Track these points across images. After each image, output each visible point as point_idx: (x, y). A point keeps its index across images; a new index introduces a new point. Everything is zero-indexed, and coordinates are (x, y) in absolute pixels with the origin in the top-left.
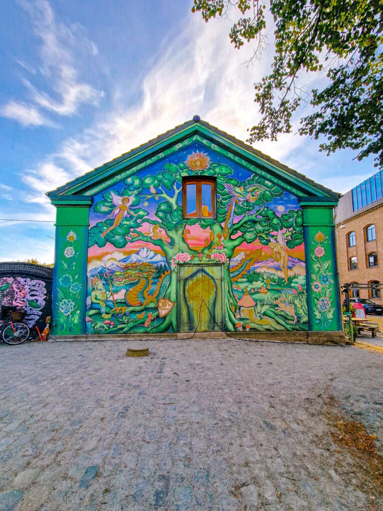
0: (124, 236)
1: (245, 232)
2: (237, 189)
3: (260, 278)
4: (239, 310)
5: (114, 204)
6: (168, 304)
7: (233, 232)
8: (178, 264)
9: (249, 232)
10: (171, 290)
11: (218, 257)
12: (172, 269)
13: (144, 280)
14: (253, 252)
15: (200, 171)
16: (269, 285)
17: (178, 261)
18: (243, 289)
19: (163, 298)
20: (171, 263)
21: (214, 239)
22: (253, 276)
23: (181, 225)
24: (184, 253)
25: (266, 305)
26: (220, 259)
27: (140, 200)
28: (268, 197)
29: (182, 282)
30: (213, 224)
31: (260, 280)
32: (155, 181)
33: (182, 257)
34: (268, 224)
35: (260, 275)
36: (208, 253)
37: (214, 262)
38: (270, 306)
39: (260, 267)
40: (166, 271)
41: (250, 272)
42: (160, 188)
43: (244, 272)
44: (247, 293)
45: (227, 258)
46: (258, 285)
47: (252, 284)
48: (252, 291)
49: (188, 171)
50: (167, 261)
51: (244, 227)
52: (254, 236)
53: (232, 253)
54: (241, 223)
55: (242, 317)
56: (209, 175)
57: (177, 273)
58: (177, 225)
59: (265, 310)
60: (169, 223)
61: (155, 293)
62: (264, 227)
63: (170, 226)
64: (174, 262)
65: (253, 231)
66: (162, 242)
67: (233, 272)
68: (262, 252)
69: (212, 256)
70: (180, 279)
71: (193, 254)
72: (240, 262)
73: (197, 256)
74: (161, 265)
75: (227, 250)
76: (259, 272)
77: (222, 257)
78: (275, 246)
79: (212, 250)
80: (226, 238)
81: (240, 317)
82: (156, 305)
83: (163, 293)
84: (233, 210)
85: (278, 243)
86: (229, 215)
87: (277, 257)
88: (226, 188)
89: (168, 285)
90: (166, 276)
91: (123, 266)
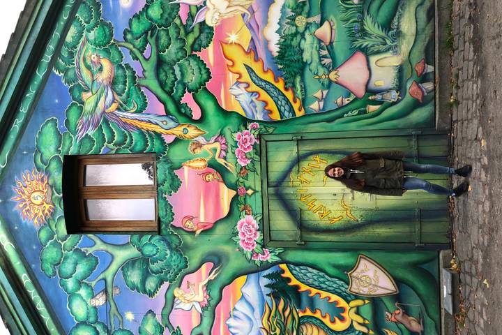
1: (185, 86)
2: (88, 107)
3: (294, 43)
4: (375, 92)
6: (362, 271)
7: (185, 115)
8: (263, 246)
9: (183, 75)
10: (329, 264)
11: (245, 149)
12: (277, 259)
13: (304, 327)
14: (231, 63)
15: (53, 194)
16: (311, 20)
17: (256, 245)
18: (323, 84)
19: (349, 285)
20: (262, 262)
21: (204, 160)
22: (289, 60)
23: (174, 238)
24: (238, 229)
25: (362, 24)
26: (249, 144)
27: (123, 330)
28: (101, 33)
29: (308, 236)
30: (169, 163)
31: (299, 44)
32: (79, 295)
33: (247, 236)
34: (163, 29)
35: (285, 43)
36: (235, 174)
37: (257, 158)
38: (366, 13)
39: (267, 42)
40: (282, 275)
41: (279, 70)
42: (93, 284)
43: (280, 86)
44: (332, 76)
45: (246, 129)
46: (312, 48)
47: (309, 62)
48: (327, 61)
49: (54, 220)
50: (257, 270)
51: (172, 88)
52: (193, 63)
53: (235, 115)
54: (164, 96)
55: (394, 85)
56: (60, 172)
57: (286, 249)
58: (174, 246)
59: (376, 25)
60: (169, 266)
61: (336, 302)
62: (170, 39)
63: (176, 263)
64: (260, 256)
65: (180, 66)
66: (213, 284)
67: (280, 111)
68: (230, 42)
69: (243, 165)
70: (301, 241)
71: (240, 210)
72: (256, 95)
73: (245, 199)
74: (266, 286)
75: (228, 127)
76: (279, 46)
77: (245, 139)
78: (215, 10)
79: (230, 164)
80: (201, 131)
81: (395, 91)
82: (367, 302)
83: (336, 283)
84: (135, 115)
85: (208, 3)
86: (145, 125)
87: (242, 4)
88: (87, 134)
89: (315, 271)
90: (293, 274)
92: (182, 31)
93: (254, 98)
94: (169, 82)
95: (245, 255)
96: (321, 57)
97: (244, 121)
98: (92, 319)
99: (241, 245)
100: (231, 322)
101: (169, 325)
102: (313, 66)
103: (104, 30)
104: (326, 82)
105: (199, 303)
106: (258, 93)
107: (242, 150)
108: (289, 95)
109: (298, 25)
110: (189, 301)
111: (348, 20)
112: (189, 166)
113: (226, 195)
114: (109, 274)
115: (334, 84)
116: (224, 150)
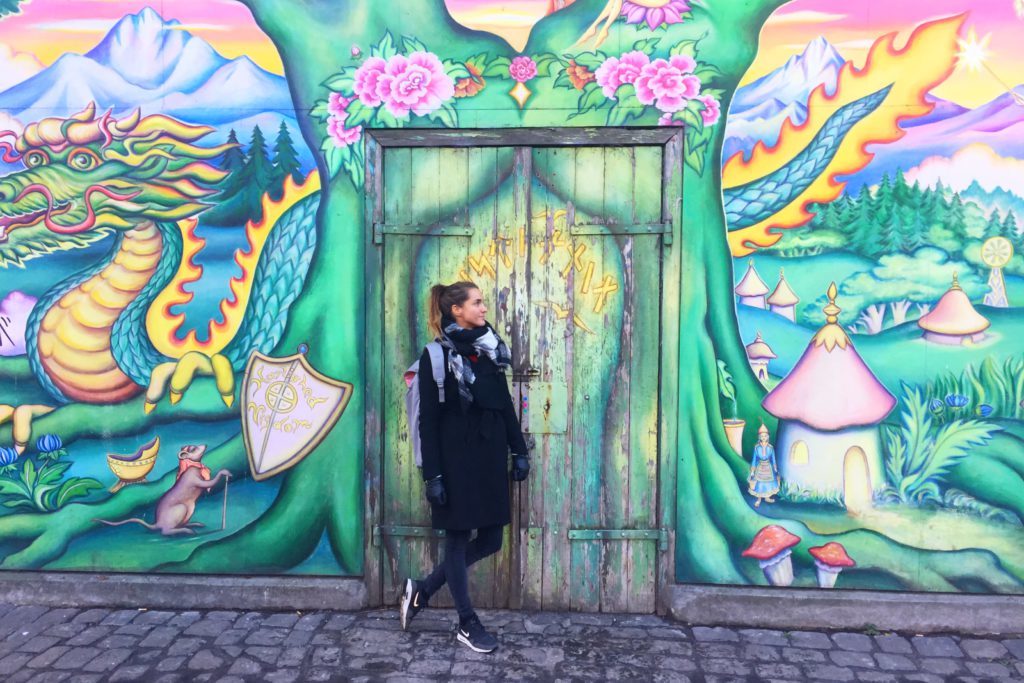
3: (937, 233)
4: (777, 441)
6: (308, 392)
8: (367, 129)
10: (325, 307)
11: (645, 82)
12: (333, 167)
13: (150, 232)
14: (899, 43)
16: (996, 280)
17: (370, 106)
18: (811, 307)
19: (271, 355)
20: (323, 121)
22: (889, 216)
24: (414, 55)
25: (965, 417)
26: (659, 93)
29: (397, 254)
31: (933, 246)
33: (395, 81)
35: (939, 206)
36: (574, 49)
37: (618, 118)
38: (994, 427)
39: (945, 153)
40: (290, 179)
41: (866, 186)
43: (820, 190)
44: (832, 334)
45: (703, 88)
46: (917, 282)
47: (877, 271)
48: (875, 322)
50: (300, 111)
53: (746, 52)
55: (791, 490)
57: (362, 192)
59: (960, 453)
61: (223, 322)
64: (341, 118)
67: (746, 187)
68: (962, 43)
69: (600, 74)
70: (384, 235)
71: (471, 63)
72: (799, 117)
73: (500, 77)
74: (257, 131)
75: (712, 31)
76: (933, 188)
77: (674, 84)
79: (602, 33)
81: (776, 491)
82: (229, 400)
83: (273, 323)
89: (303, 270)
90: (293, 208)
91: (10, 139)
93: (791, 111)
95: (341, 73)
96: (887, 306)
97: (726, 84)
99: (369, 63)
100: (150, 25)
102: (865, 283)
104: (816, 317)
106: (805, 124)
107: (644, 74)
108: (791, 214)
109: (987, 244)
111: (982, 379)
115: (808, 337)
116: (644, 18)
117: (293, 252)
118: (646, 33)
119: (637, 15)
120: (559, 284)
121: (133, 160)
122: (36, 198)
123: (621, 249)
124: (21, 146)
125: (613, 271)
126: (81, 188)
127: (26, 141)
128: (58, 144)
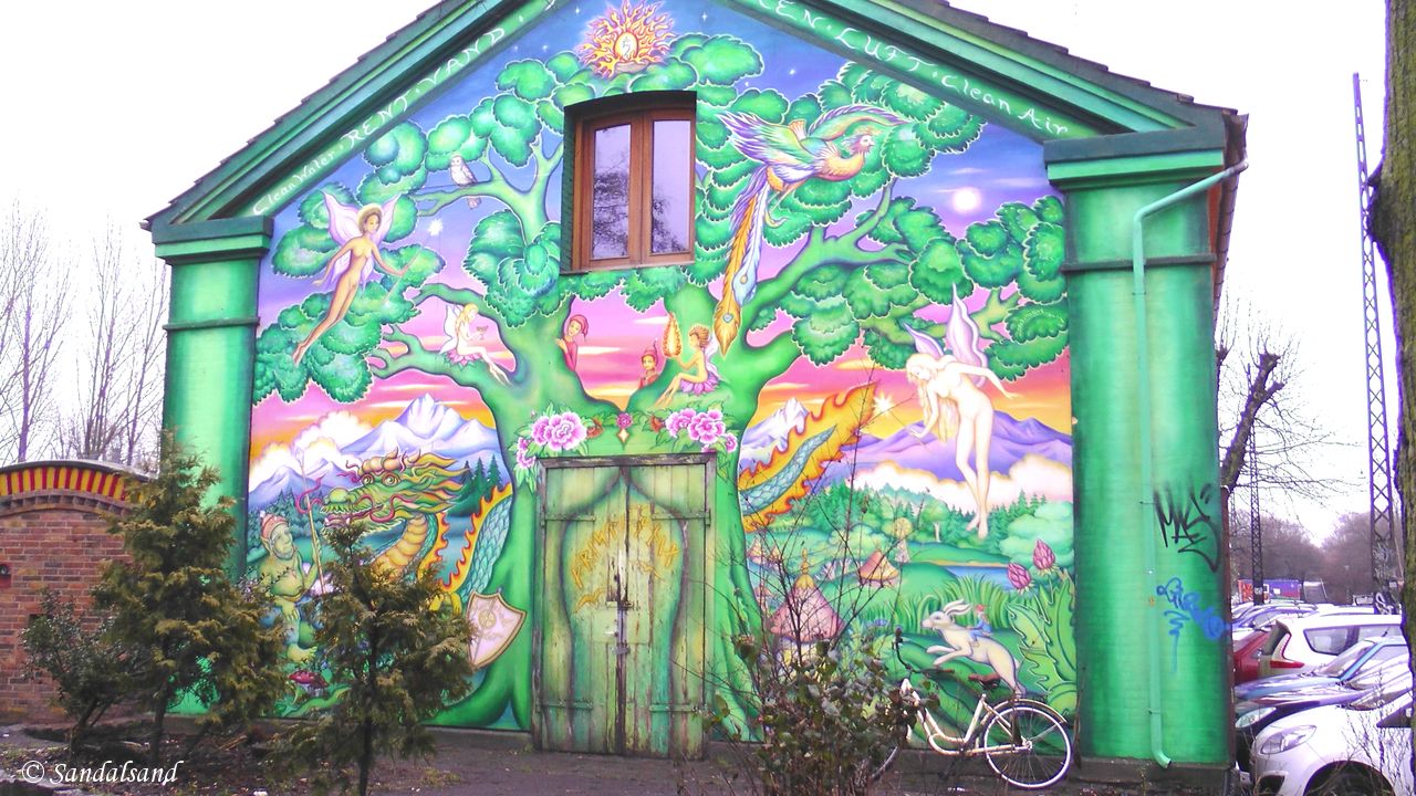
0: (360, 356)
1: (806, 316)
2: (780, 134)
3: (867, 517)
5: (333, 239)
6: (502, 616)
7: (756, 317)
8: (539, 458)
9: (825, 312)
10: (513, 564)
11: (693, 427)
12: (519, 481)
13: (423, 521)
14: (840, 400)
15: (632, 74)
16: (902, 545)
17: (540, 445)
18: (793, 564)
19: (482, 594)
20: (515, 454)
21: (678, 353)
22: (837, 505)
23: (553, 301)
24: (564, 414)
25: (887, 633)
26: (702, 433)
27: (415, 216)
28: (910, 154)
29: (553, 532)
30: (676, 288)
31: (865, 525)
32: (468, 136)
33: (554, 430)
34: (909, 272)
35: (866, 500)
36: (653, 409)
37: (678, 449)
39: (870, 466)
40: (496, 489)
41: (823, 487)
42: (485, 160)
43: (796, 491)
44: (806, 581)
45: (727, 429)
46: (855, 548)
47: (830, 540)
48: (832, 573)
49: (589, 79)
50: (503, 448)
51: (803, 292)
52: (843, 331)
53: (750, 408)
54: (790, 277)
56: (668, 85)
57: (535, 495)
58: (541, 302)
60: (511, 294)
61: (457, 575)
62: (889, 287)
63: (516, 307)
64: (524, 452)
65: (841, 307)
66: (484, 370)
67: (753, 489)
68: (876, 399)
69: (668, 422)
70: (546, 521)
71: (596, 418)
72: (783, 446)
73: (612, 426)
74: (480, 461)
75: (731, 395)
76: (863, 489)
77: (711, 427)
78: (935, 372)
79: (670, 398)
80: (728, 345)
83: (484, 575)
84: (760, 223)
85: (948, 358)
86: (742, 243)
87: (942, 420)
88: (730, 134)
89: (501, 542)
90: (497, 506)
91: (355, 469)
92: (902, 310)
93: (778, 443)
94: (815, 286)
95: (525, 427)
96: (838, 563)
97: (740, 427)
98: (432, 161)
99: (542, 419)
100: (428, 401)
101: (424, 296)
102: (824, 548)
103: (915, 159)
104: (796, 569)
105: (456, 348)
106: (787, 450)
107: (693, 422)
108: (780, 505)
109: (896, 522)
110: (458, 330)
111: (896, 608)
112: (669, 326)
113: (620, 392)
114: (498, 187)
116: (693, 389)
117: (496, 531)
118: (694, 398)
119: (689, 387)
120: (645, 550)
121: (416, 479)
122: (367, 502)
123: (681, 527)
124: (361, 472)
125: (677, 541)
126: (389, 495)
127: (363, 470)
128: (378, 471)
